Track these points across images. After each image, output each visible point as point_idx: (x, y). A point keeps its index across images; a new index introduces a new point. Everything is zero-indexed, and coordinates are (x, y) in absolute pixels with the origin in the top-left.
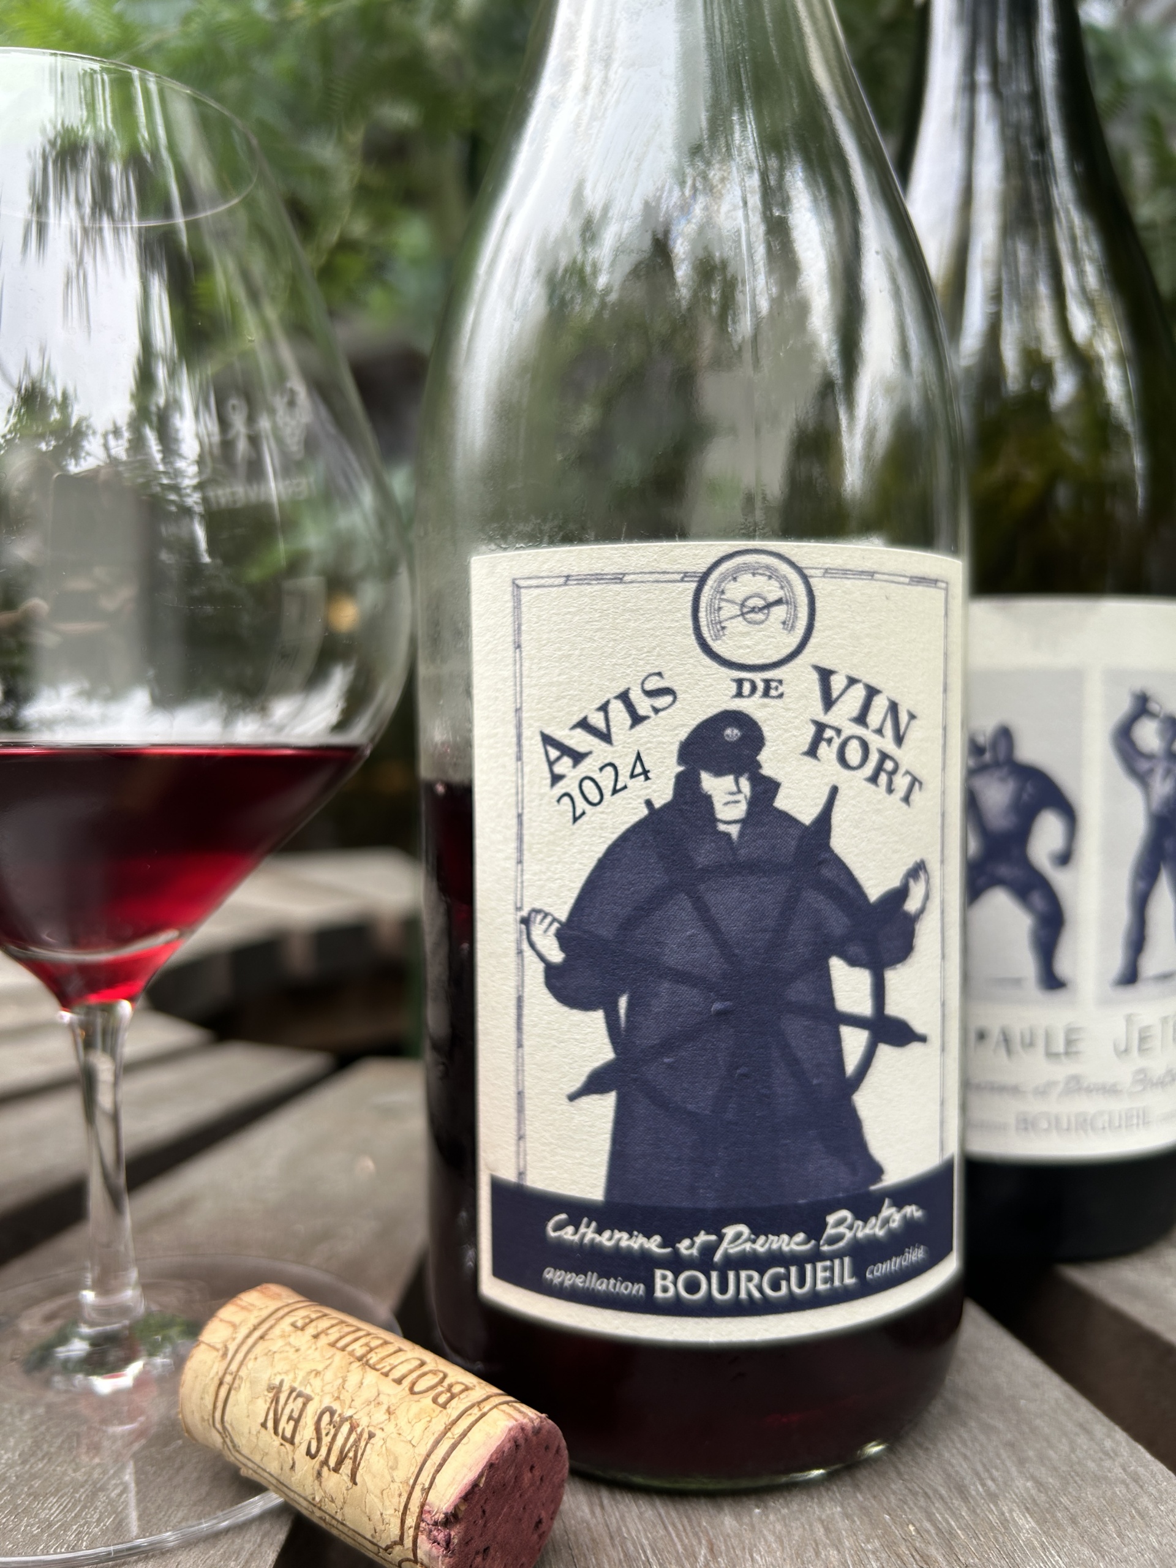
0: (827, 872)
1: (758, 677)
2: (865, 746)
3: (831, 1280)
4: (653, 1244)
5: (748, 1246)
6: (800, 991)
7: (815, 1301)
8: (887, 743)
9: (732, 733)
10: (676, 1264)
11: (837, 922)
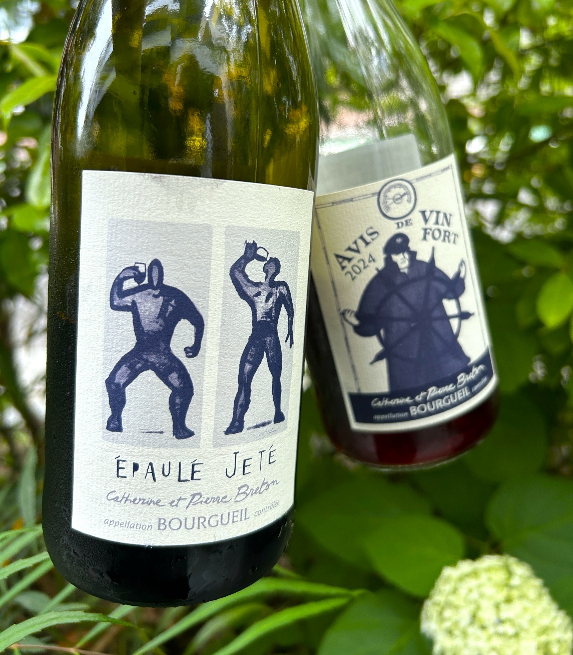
0: (437, 274)
1: (403, 220)
2: (439, 231)
3: (462, 395)
4: (408, 400)
5: (436, 393)
6: (436, 313)
7: (460, 403)
8: (446, 227)
9: (399, 240)
10: (416, 404)
11: (443, 288)
